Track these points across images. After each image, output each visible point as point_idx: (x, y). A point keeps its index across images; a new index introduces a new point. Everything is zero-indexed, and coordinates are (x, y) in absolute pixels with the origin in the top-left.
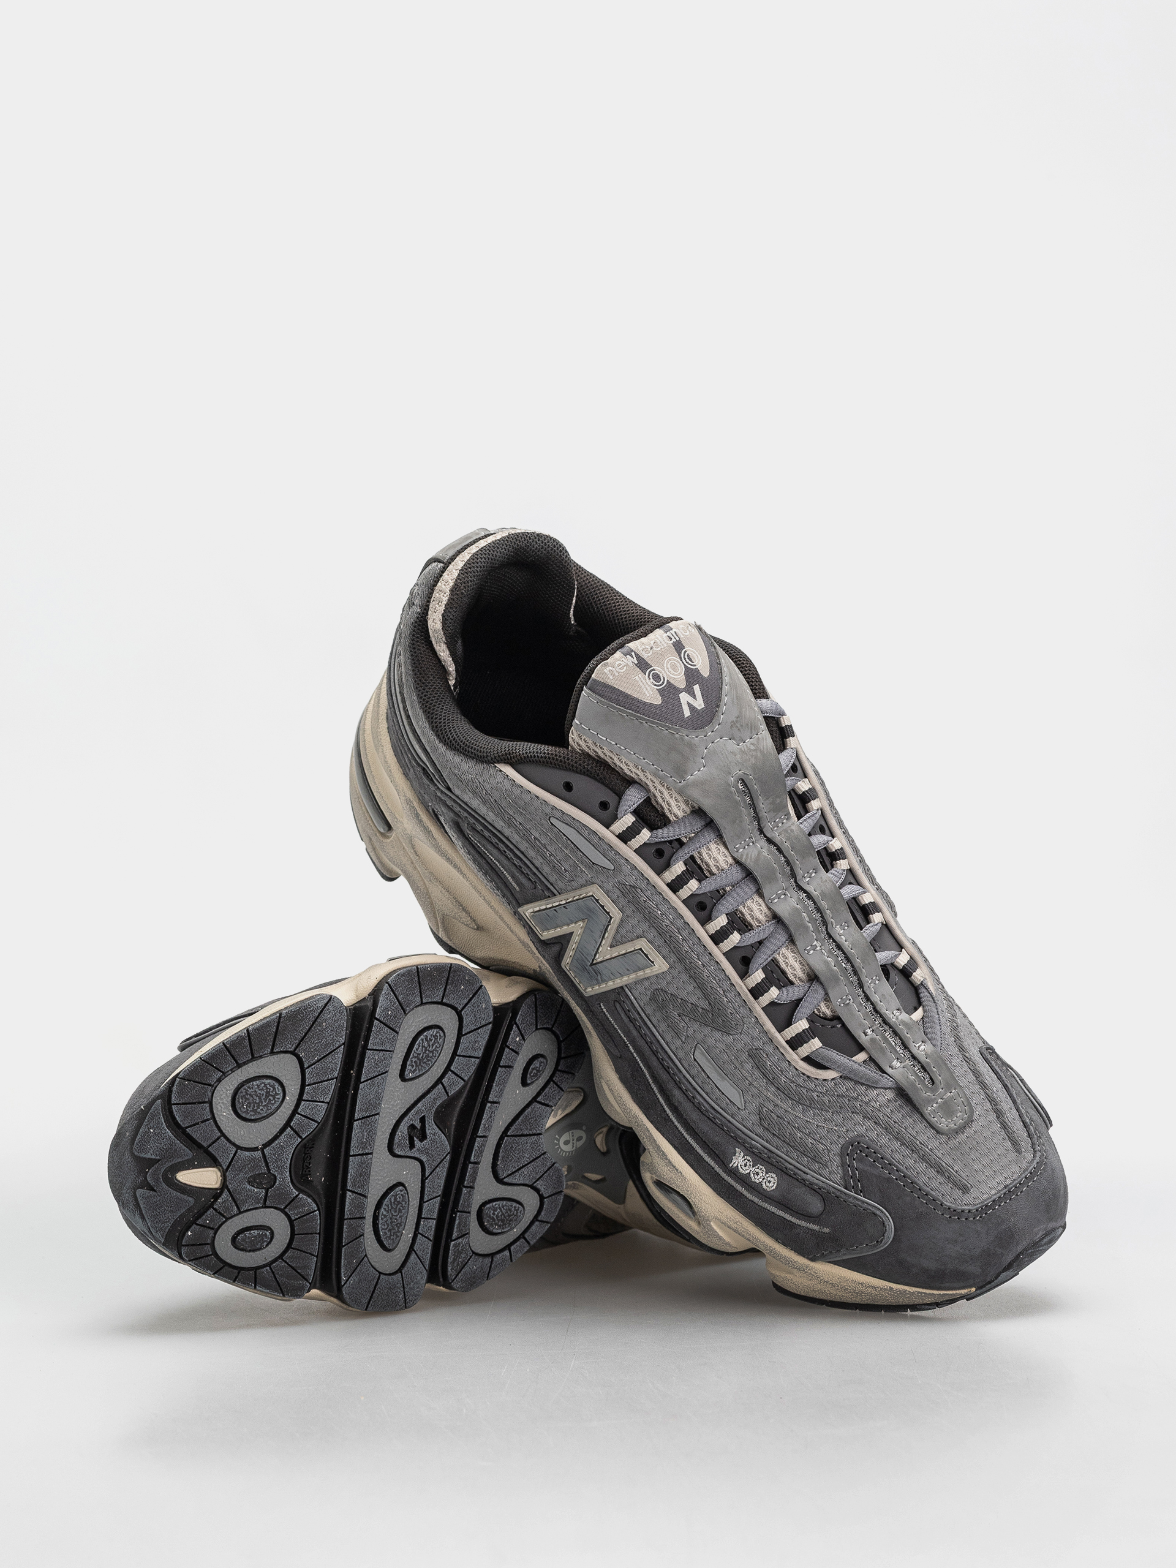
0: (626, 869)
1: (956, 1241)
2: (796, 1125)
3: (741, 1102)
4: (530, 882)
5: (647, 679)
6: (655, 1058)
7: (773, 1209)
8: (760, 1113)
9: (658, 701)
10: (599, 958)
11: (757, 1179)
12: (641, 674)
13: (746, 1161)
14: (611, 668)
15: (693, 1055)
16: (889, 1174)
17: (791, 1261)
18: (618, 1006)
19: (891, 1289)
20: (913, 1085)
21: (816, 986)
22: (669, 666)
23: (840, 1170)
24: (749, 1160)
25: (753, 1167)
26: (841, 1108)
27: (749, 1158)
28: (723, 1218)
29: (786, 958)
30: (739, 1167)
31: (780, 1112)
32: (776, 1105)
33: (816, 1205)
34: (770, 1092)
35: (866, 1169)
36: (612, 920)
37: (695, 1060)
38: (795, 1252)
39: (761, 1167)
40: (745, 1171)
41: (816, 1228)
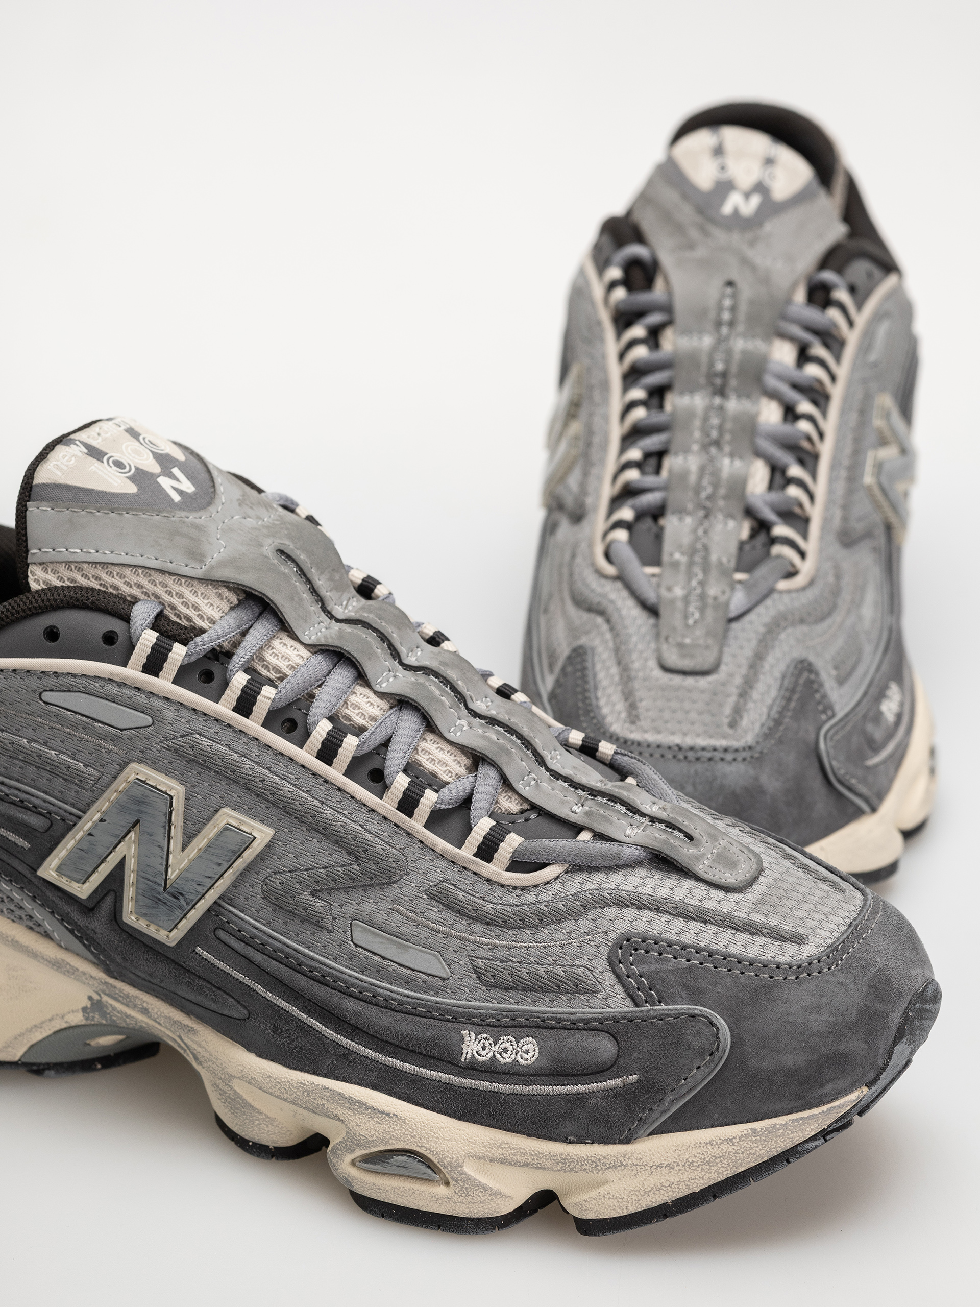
0: (169, 713)
1: (819, 1007)
2: (532, 959)
3: (443, 967)
4: (41, 817)
5: (108, 468)
6: (299, 975)
7: (548, 1089)
8: (476, 969)
9: (132, 489)
10: (172, 875)
11: (507, 1059)
12: (96, 463)
13: (483, 1041)
14: (55, 463)
15: (352, 941)
16: (688, 961)
17: (599, 1160)
18: (222, 934)
19: (754, 1131)
20: (666, 843)
21: (484, 770)
22: (130, 451)
23: (619, 988)
24: (486, 1039)
25: (495, 1043)
26: (584, 906)
27: (485, 1035)
28: (480, 1150)
29: (429, 753)
30: (476, 1055)
31: (504, 953)
32: (494, 947)
33: (605, 1047)
34: (481, 935)
35: (653, 969)
36: (174, 798)
37: (357, 946)
38: (599, 1143)
39: (505, 1038)
40: (485, 1057)
41: (617, 1082)
